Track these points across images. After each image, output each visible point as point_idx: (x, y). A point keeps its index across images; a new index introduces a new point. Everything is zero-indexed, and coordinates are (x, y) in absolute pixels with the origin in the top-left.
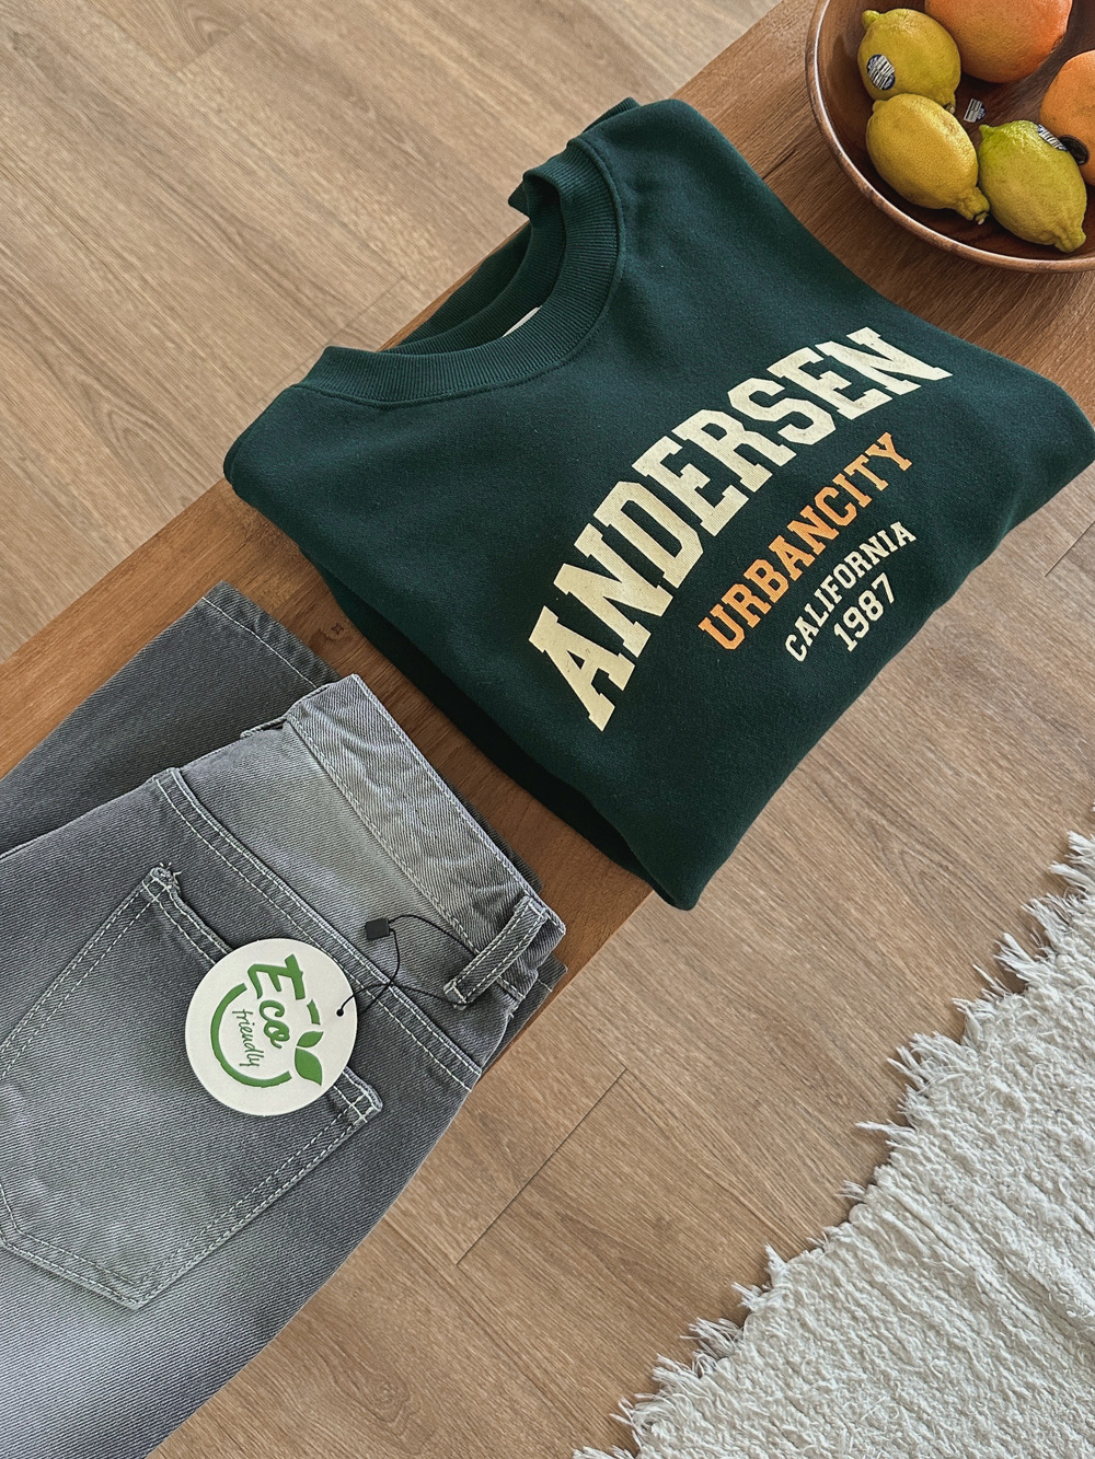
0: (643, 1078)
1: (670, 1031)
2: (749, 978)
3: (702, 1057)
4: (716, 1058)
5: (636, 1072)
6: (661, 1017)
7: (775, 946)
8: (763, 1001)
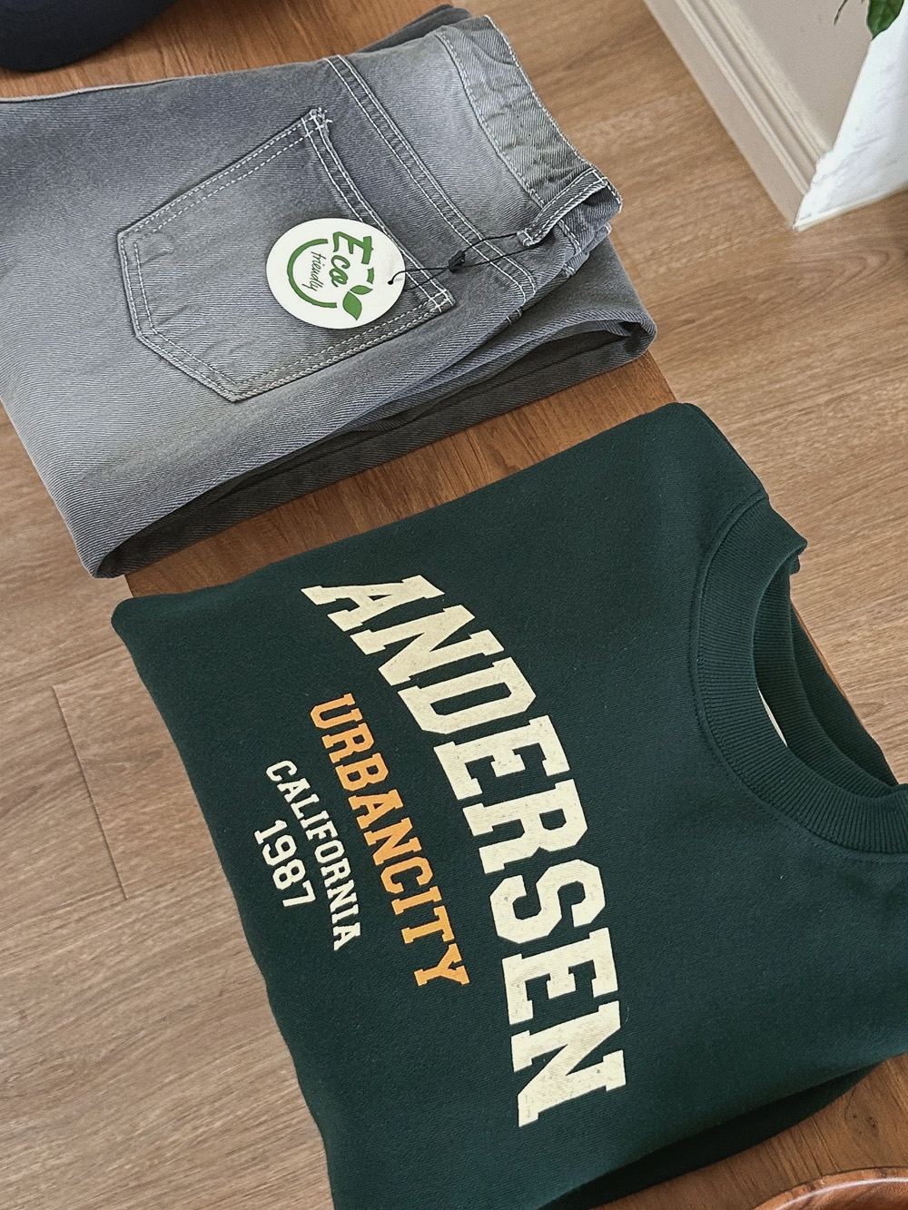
0: (109, 912)
1: (136, 959)
2: (141, 1067)
3: (95, 980)
4: (88, 995)
5: (119, 908)
6: (154, 956)
7: (158, 1112)
8: (113, 1070)
